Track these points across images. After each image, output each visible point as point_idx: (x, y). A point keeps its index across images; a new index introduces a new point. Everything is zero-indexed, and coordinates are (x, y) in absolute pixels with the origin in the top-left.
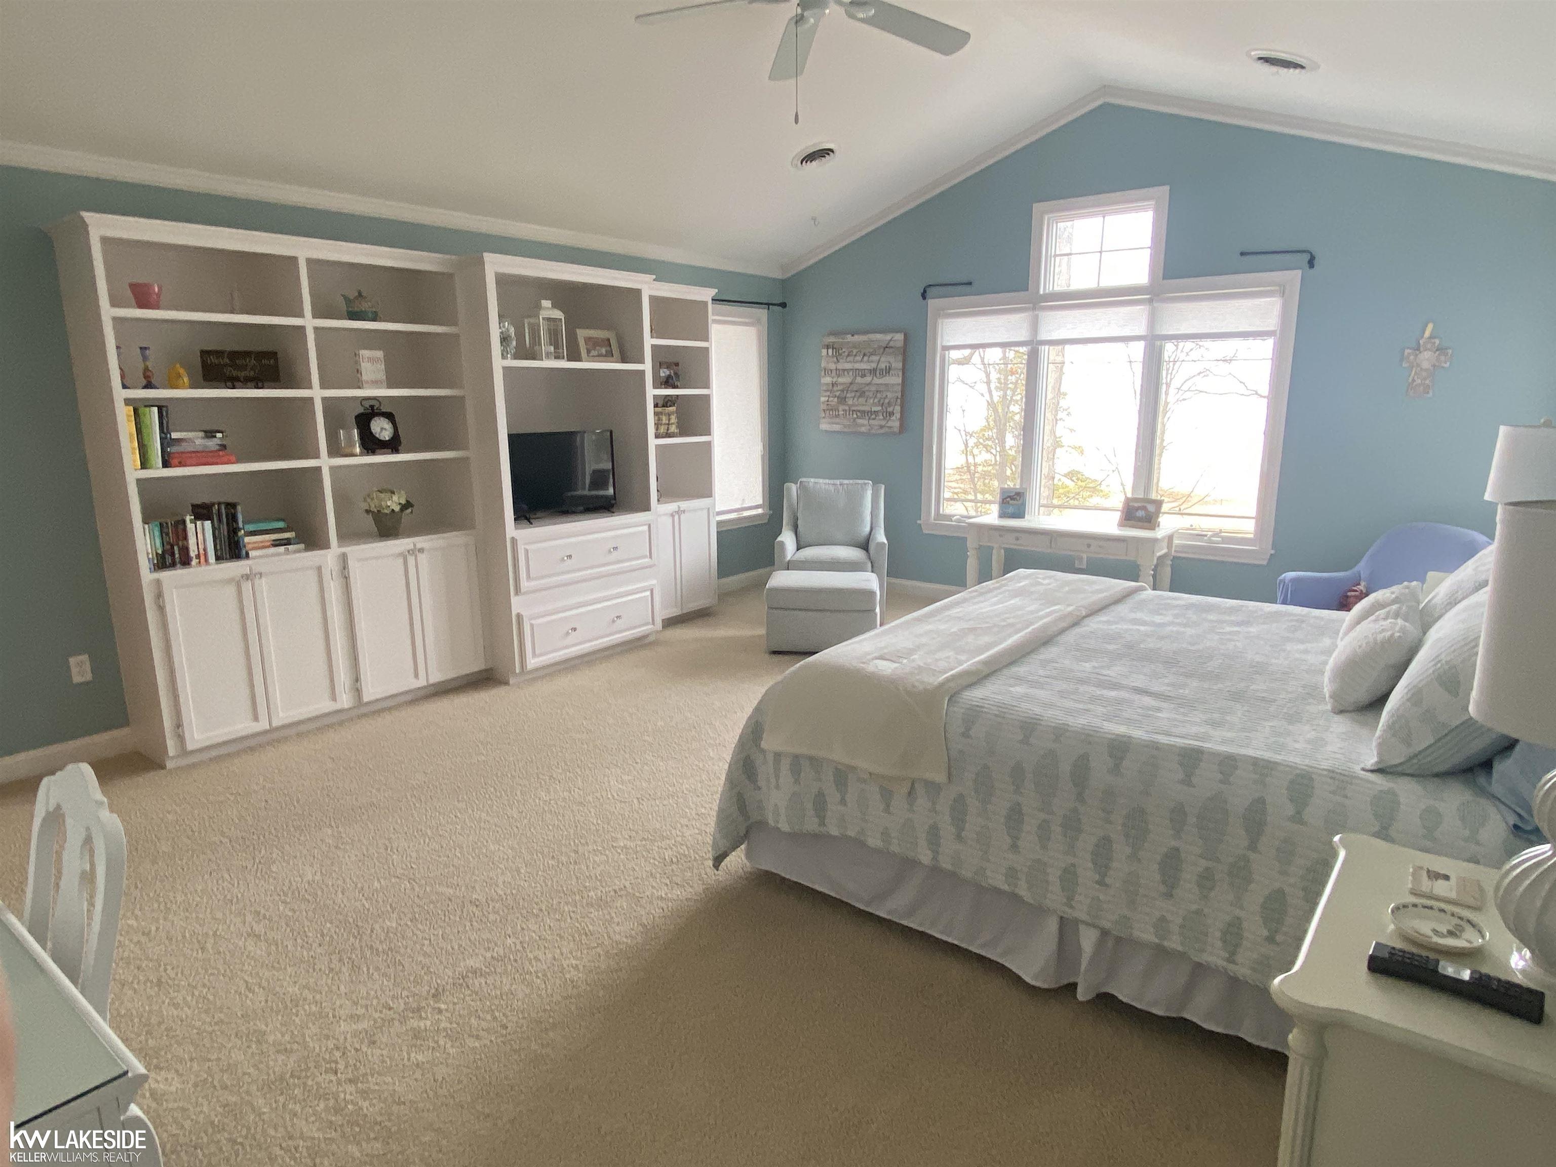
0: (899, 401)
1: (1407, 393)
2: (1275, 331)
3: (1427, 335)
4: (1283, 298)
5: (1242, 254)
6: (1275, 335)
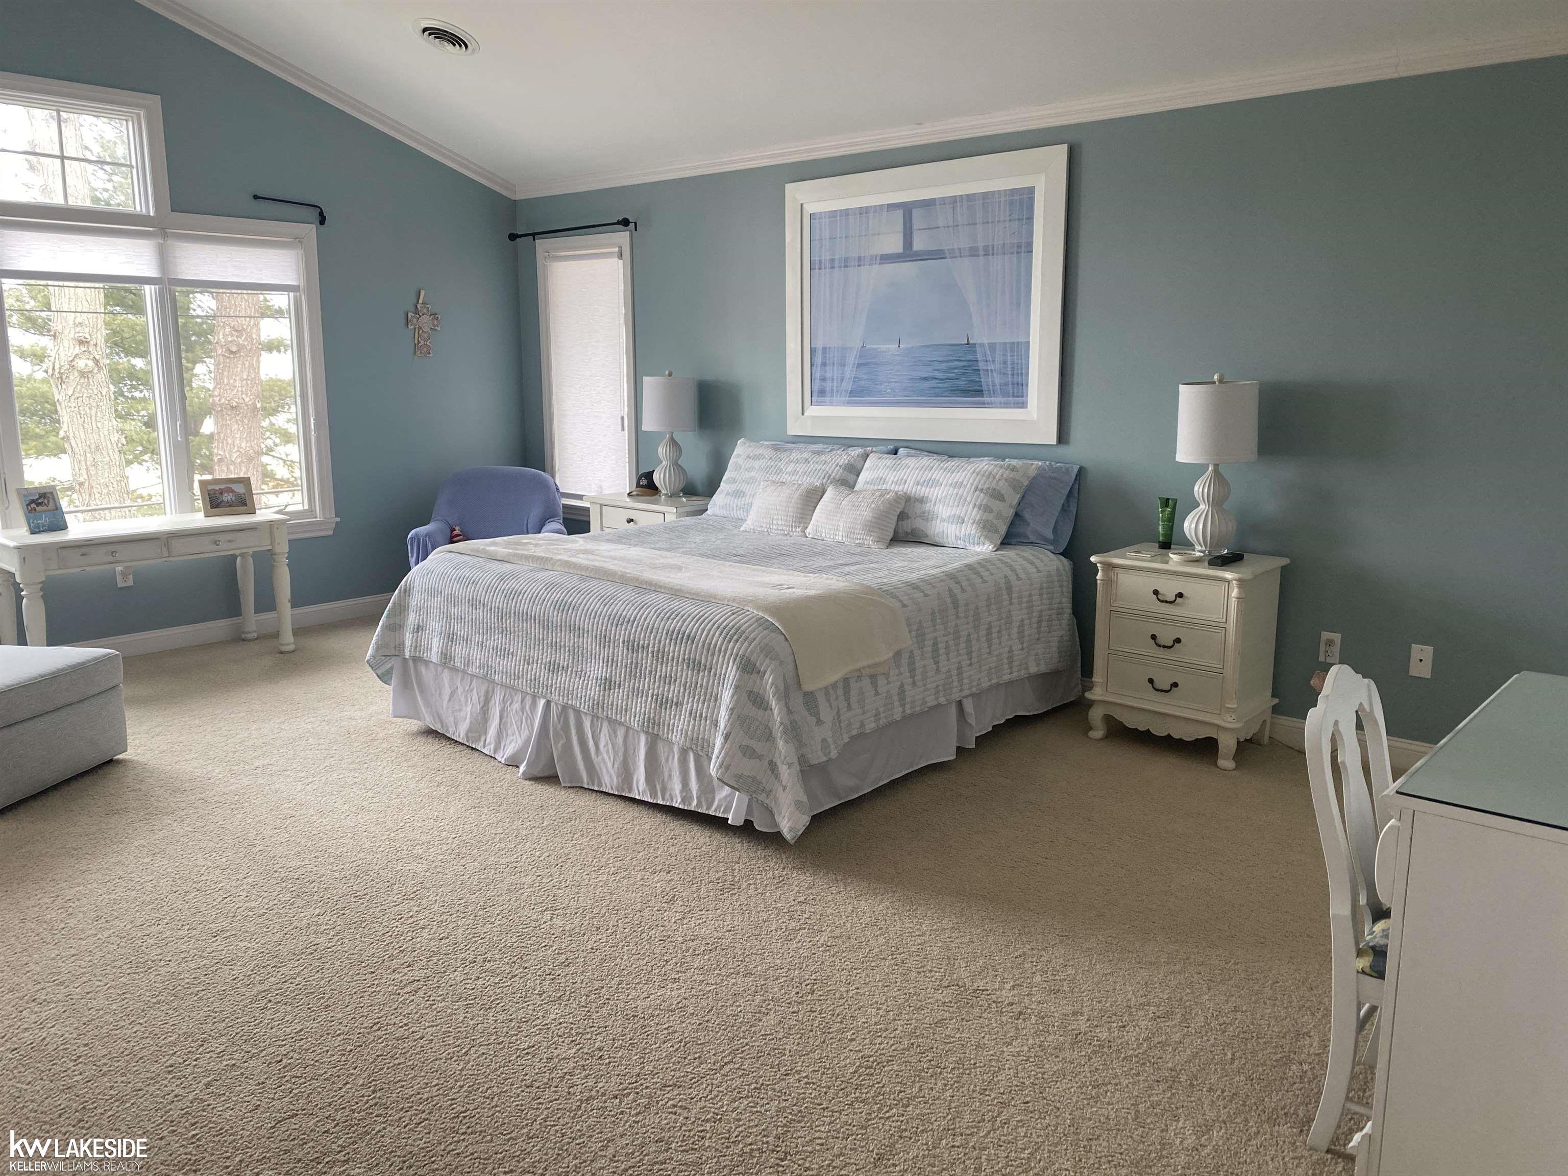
1: (415, 353)
2: (299, 286)
3: (421, 301)
4: (302, 252)
5: (256, 197)
6: (299, 291)
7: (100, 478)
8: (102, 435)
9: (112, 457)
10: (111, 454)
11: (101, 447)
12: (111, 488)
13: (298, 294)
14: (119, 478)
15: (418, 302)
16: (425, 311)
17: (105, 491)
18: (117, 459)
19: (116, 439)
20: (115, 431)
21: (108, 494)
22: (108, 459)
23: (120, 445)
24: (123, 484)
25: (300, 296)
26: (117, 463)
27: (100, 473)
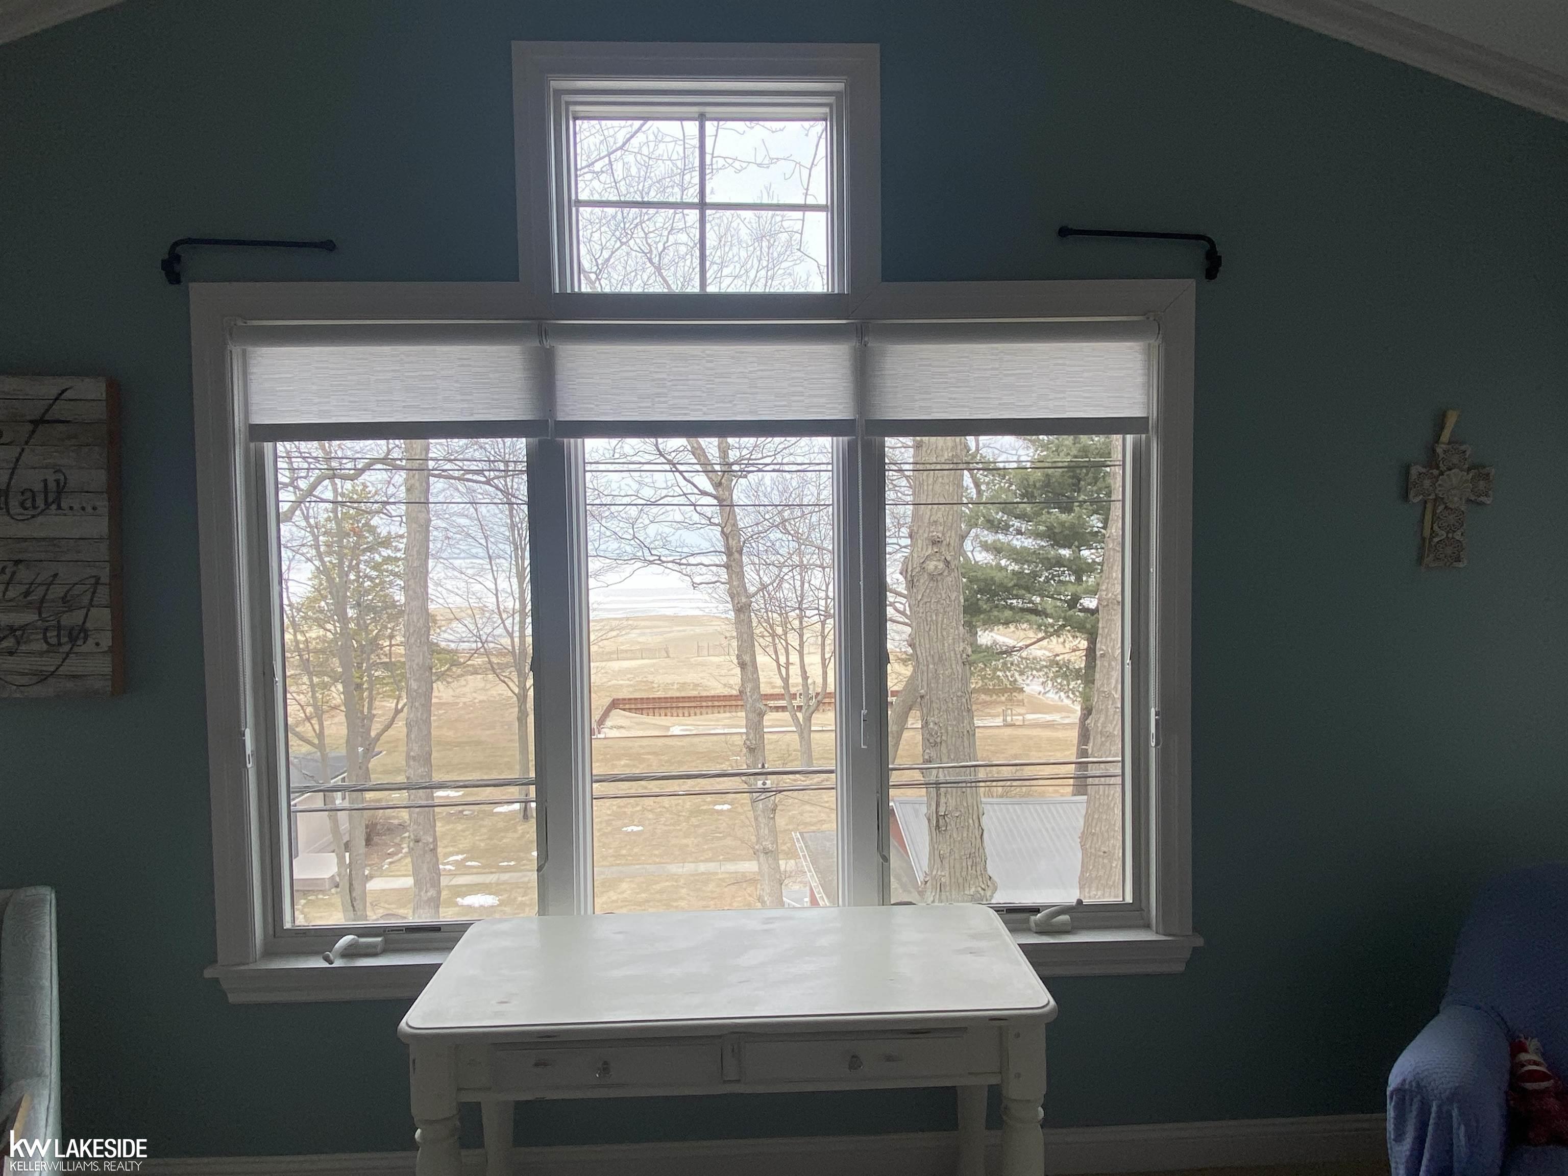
0: (103, 594)
1: (1420, 559)
2: (1146, 419)
3: (1446, 436)
4: (1159, 341)
5: (1064, 232)
6: (1146, 431)
7: (940, 692)
8: (946, 645)
9: (955, 670)
10: (954, 666)
11: (944, 658)
12: (950, 705)
13: (1144, 436)
14: (959, 694)
15: (1437, 440)
16: (1455, 460)
17: (944, 708)
18: (960, 671)
19: (961, 649)
20: (961, 640)
21: (947, 711)
22: (950, 670)
23: (964, 656)
24: (964, 700)
25: (1148, 441)
26: (960, 677)
27: (940, 686)
